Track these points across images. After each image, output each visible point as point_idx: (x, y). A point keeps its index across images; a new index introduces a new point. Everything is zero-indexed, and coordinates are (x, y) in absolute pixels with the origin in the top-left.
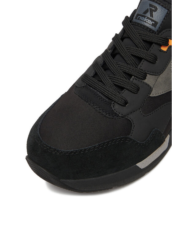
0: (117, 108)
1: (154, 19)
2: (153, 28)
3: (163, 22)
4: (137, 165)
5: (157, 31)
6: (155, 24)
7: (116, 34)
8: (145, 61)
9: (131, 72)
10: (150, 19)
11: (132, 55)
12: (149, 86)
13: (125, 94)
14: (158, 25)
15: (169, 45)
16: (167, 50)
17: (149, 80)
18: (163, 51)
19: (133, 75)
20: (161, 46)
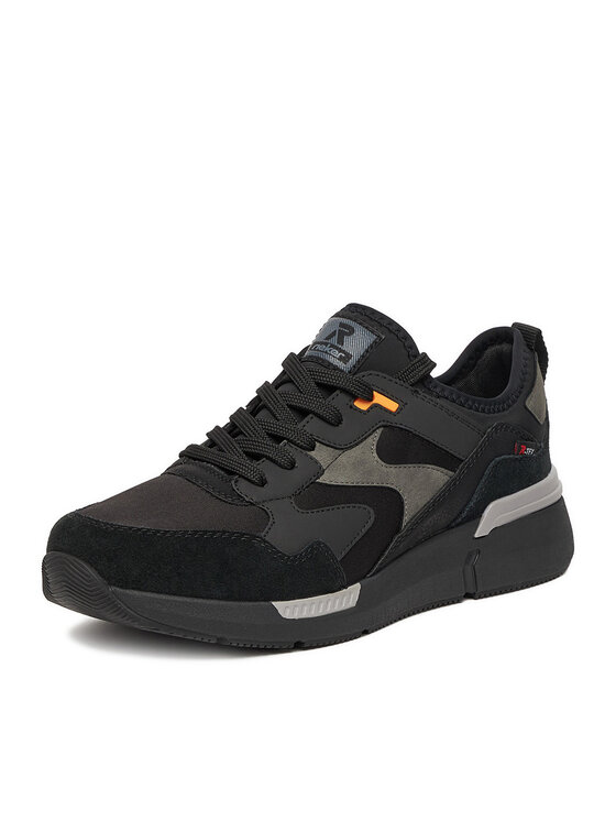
0: (243, 488)
1: (344, 348)
2: (341, 365)
3: (363, 356)
4: (273, 603)
5: (350, 372)
6: (346, 358)
7: (267, 383)
8: (315, 418)
9: (281, 433)
10: (337, 348)
11: (290, 406)
12: (316, 462)
13: (264, 467)
14: (352, 362)
15: (374, 402)
16: (368, 411)
17: (321, 454)
18: (357, 409)
19: (285, 439)
20: (355, 398)
